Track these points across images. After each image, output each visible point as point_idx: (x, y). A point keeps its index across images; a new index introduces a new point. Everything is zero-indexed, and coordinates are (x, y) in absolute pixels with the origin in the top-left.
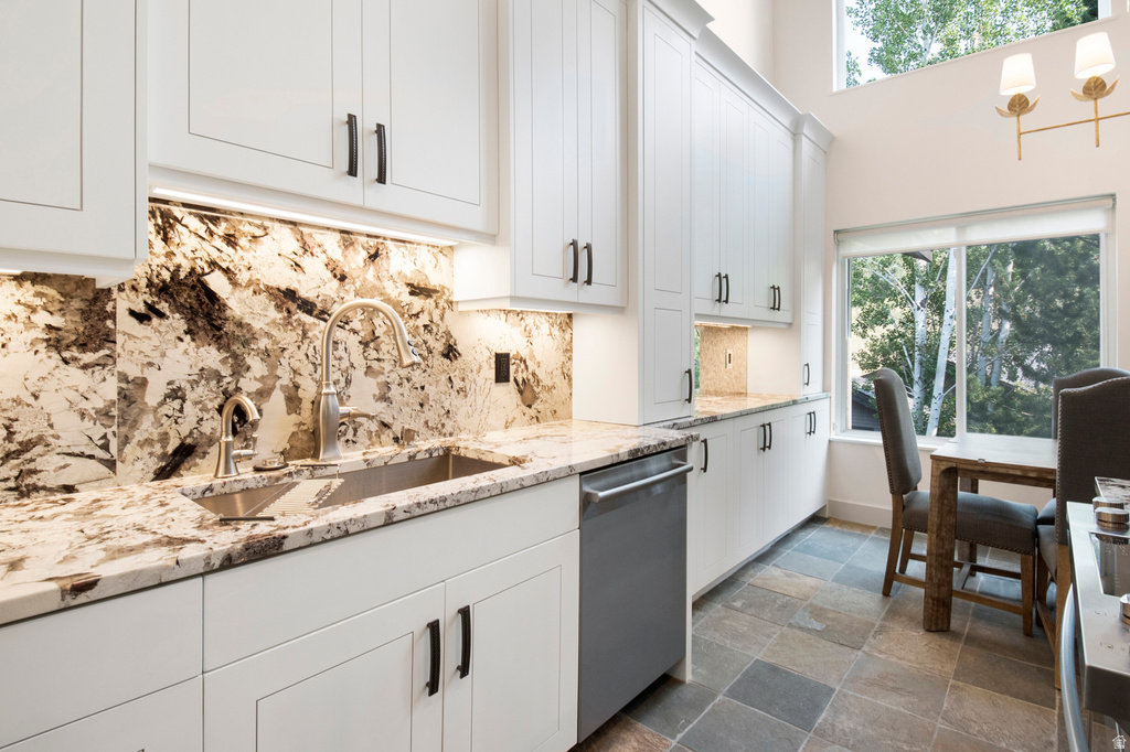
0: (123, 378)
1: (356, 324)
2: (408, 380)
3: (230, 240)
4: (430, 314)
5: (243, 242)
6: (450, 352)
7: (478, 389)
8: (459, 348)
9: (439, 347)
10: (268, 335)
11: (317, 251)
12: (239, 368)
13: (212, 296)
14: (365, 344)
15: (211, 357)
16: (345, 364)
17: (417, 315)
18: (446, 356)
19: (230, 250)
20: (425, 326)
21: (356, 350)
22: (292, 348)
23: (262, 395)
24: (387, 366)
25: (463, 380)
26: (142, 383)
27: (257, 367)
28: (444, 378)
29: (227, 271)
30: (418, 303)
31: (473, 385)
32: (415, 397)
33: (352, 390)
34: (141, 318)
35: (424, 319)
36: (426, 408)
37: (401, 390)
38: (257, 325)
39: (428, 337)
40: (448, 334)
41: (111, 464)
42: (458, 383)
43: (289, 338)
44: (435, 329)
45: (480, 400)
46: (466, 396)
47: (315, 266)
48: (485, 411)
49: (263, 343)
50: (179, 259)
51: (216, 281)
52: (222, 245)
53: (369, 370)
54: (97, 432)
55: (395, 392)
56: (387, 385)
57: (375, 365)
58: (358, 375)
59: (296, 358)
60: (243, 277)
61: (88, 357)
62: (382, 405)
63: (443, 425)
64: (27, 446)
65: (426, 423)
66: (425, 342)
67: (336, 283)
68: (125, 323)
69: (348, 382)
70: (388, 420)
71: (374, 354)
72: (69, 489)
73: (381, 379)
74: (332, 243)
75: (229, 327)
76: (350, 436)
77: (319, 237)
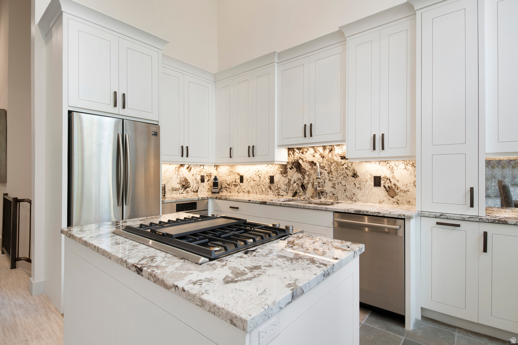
0: (288, 179)
1: (326, 168)
2: (341, 183)
3: (302, 153)
4: (347, 164)
5: (304, 153)
6: (355, 175)
7: (366, 188)
8: (358, 174)
9: (351, 174)
10: (309, 171)
11: (318, 152)
12: (304, 178)
13: (300, 164)
14: (329, 173)
15: (300, 176)
16: (324, 178)
17: (343, 165)
18: (353, 177)
19: (302, 155)
20: (346, 168)
21: (326, 174)
22: (313, 174)
23: (308, 183)
24: (334, 179)
25: (360, 184)
26: (291, 180)
27: (307, 178)
28: (352, 183)
29: (302, 159)
30: (343, 161)
31: (364, 187)
32: (342, 189)
33: (325, 185)
34: (291, 169)
35: (345, 166)
36: (346, 191)
37: (338, 186)
38: (307, 169)
39: (347, 171)
40: (354, 170)
41: (287, 193)
42: (358, 185)
43: (312, 172)
44: (349, 169)
45: (367, 192)
46: (361, 190)
47: (317, 155)
48: (369, 195)
49: (308, 173)
50: (295, 158)
51: (300, 161)
52: (301, 154)
53: (330, 180)
54: (286, 187)
55: (337, 186)
56: (334, 184)
57: (331, 178)
58: (327, 181)
59: (314, 176)
60: (304, 160)
61: (285, 175)
62: (333, 189)
63: (352, 198)
64: (279, 188)
65: (347, 196)
66: (346, 172)
67: (322, 159)
68: (289, 170)
69: (325, 182)
70: (335, 193)
71: (331, 176)
72: (283, 196)
73: (333, 182)
74: (321, 150)
75: (302, 170)
76: (325, 195)
77: (318, 149)
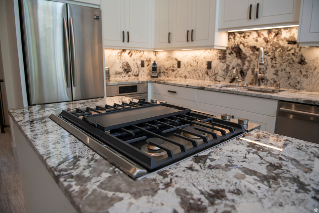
0: (227, 65)
1: (270, 54)
2: (285, 70)
3: (244, 37)
4: (295, 49)
5: (246, 37)
6: (302, 62)
7: (313, 76)
8: (306, 61)
9: (297, 60)
10: (249, 57)
11: (262, 36)
12: (244, 64)
13: (240, 49)
14: (272, 59)
15: (239, 61)
16: (266, 64)
17: (290, 50)
18: (300, 63)
19: (244, 39)
20: (293, 54)
21: (269, 60)
22: (254, 60)
23: (248, 70)
24: (278, 65)
25: (307, 72)
26: (229, 66)
27: (247, 64)
28: (298, 70)
29: (243, 44)
30: (290, 46)
31: (311, 75)
32: (286, 76)
33: (267, 71)
34: (230, 54)
35: (292, 51)
36: (290, 79)
37: (282, 73)
38: (248, 55)
39: (293, 57)
40: (302, 56)
41: (224, 79)
42: (304, 73)
43: (253, 57)
44: (296, 54)
45: (314, 80)
46: (307, 78)
47: (261, 40)
48: (316, 84)
49: (248, 59)
50: (236, 43)
51: (241, 46)
52: (242, 38)
53: (272, 66)
54: (223, 73)
55: (280, 73)
56: (277, 71)
57: (274, 65)
58: (269, 67)
59: (255, 62)
60: (246, 45)
61: (223, 61)
62: (275, 77)
63: (296, 86)
64: (216, 74)
65: (290, 84)
66: (292, 59)
67: (265, 43)
68: (228, 55)
69: (266, 69)
70: (277, 80)
71: (274, 62)
72: (220, 81)
73: (276, 69)
74: (265, 34)
75: (242, 56)
76: (265, 83)
77: (262, 32)
